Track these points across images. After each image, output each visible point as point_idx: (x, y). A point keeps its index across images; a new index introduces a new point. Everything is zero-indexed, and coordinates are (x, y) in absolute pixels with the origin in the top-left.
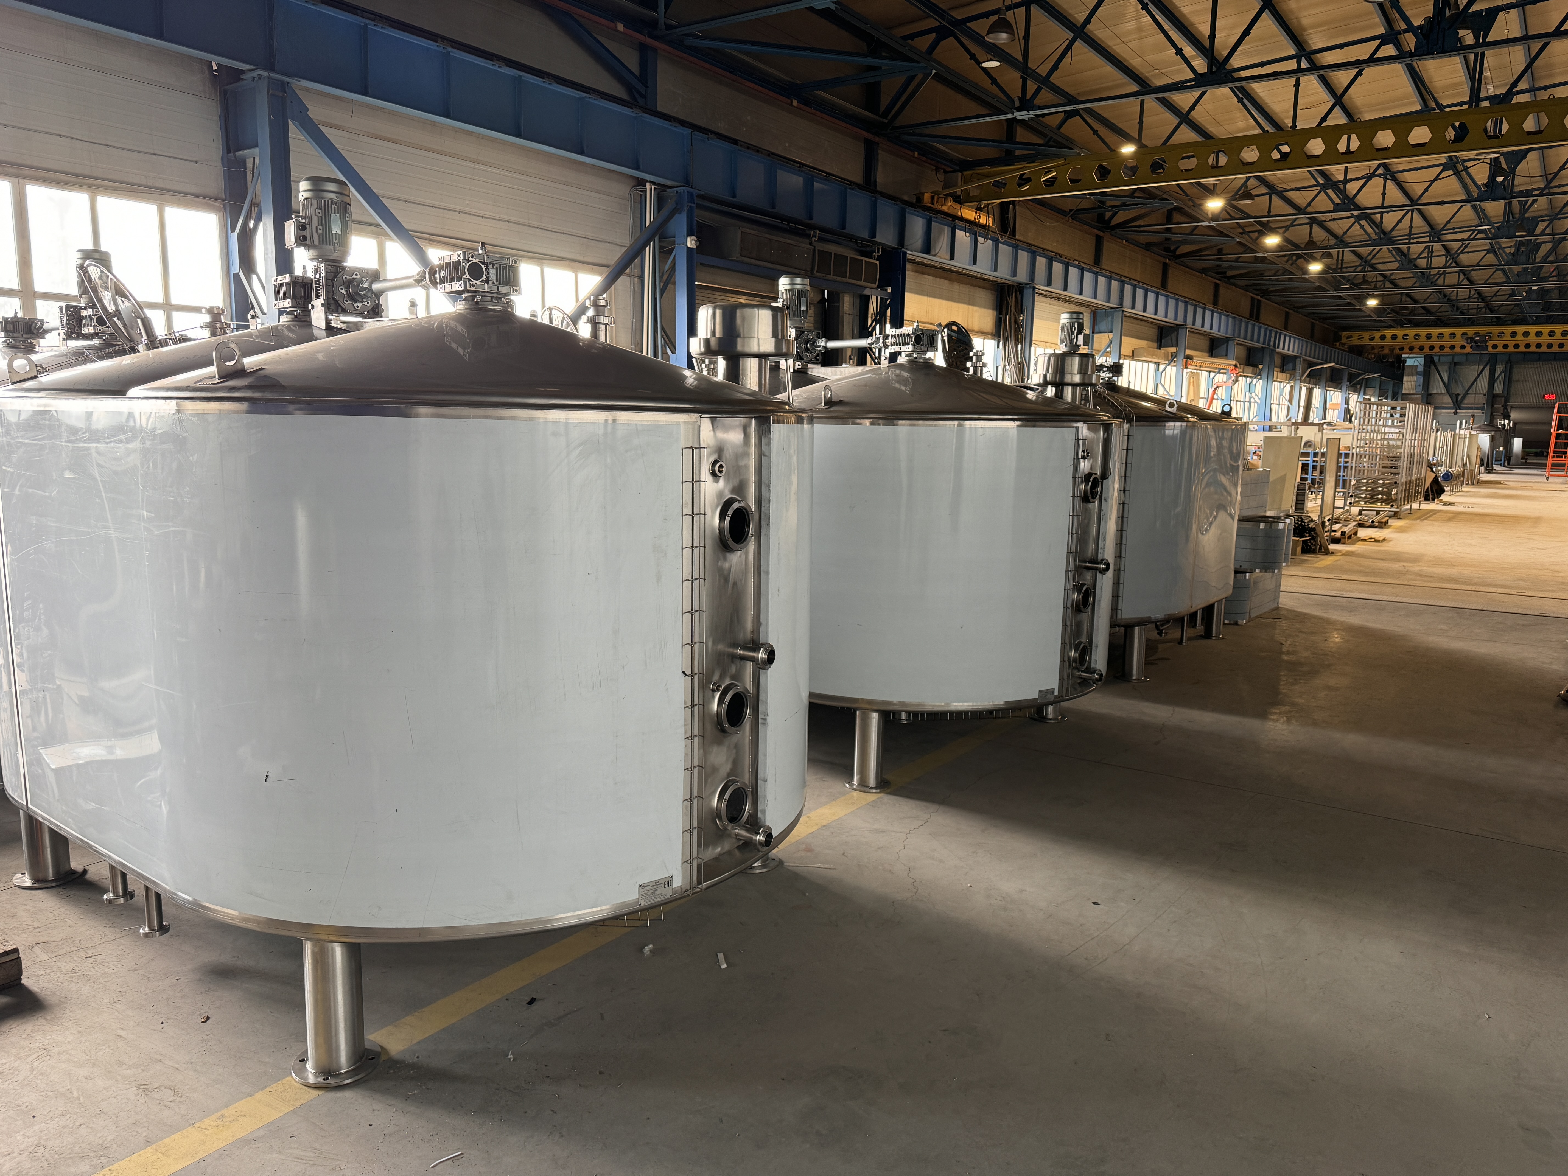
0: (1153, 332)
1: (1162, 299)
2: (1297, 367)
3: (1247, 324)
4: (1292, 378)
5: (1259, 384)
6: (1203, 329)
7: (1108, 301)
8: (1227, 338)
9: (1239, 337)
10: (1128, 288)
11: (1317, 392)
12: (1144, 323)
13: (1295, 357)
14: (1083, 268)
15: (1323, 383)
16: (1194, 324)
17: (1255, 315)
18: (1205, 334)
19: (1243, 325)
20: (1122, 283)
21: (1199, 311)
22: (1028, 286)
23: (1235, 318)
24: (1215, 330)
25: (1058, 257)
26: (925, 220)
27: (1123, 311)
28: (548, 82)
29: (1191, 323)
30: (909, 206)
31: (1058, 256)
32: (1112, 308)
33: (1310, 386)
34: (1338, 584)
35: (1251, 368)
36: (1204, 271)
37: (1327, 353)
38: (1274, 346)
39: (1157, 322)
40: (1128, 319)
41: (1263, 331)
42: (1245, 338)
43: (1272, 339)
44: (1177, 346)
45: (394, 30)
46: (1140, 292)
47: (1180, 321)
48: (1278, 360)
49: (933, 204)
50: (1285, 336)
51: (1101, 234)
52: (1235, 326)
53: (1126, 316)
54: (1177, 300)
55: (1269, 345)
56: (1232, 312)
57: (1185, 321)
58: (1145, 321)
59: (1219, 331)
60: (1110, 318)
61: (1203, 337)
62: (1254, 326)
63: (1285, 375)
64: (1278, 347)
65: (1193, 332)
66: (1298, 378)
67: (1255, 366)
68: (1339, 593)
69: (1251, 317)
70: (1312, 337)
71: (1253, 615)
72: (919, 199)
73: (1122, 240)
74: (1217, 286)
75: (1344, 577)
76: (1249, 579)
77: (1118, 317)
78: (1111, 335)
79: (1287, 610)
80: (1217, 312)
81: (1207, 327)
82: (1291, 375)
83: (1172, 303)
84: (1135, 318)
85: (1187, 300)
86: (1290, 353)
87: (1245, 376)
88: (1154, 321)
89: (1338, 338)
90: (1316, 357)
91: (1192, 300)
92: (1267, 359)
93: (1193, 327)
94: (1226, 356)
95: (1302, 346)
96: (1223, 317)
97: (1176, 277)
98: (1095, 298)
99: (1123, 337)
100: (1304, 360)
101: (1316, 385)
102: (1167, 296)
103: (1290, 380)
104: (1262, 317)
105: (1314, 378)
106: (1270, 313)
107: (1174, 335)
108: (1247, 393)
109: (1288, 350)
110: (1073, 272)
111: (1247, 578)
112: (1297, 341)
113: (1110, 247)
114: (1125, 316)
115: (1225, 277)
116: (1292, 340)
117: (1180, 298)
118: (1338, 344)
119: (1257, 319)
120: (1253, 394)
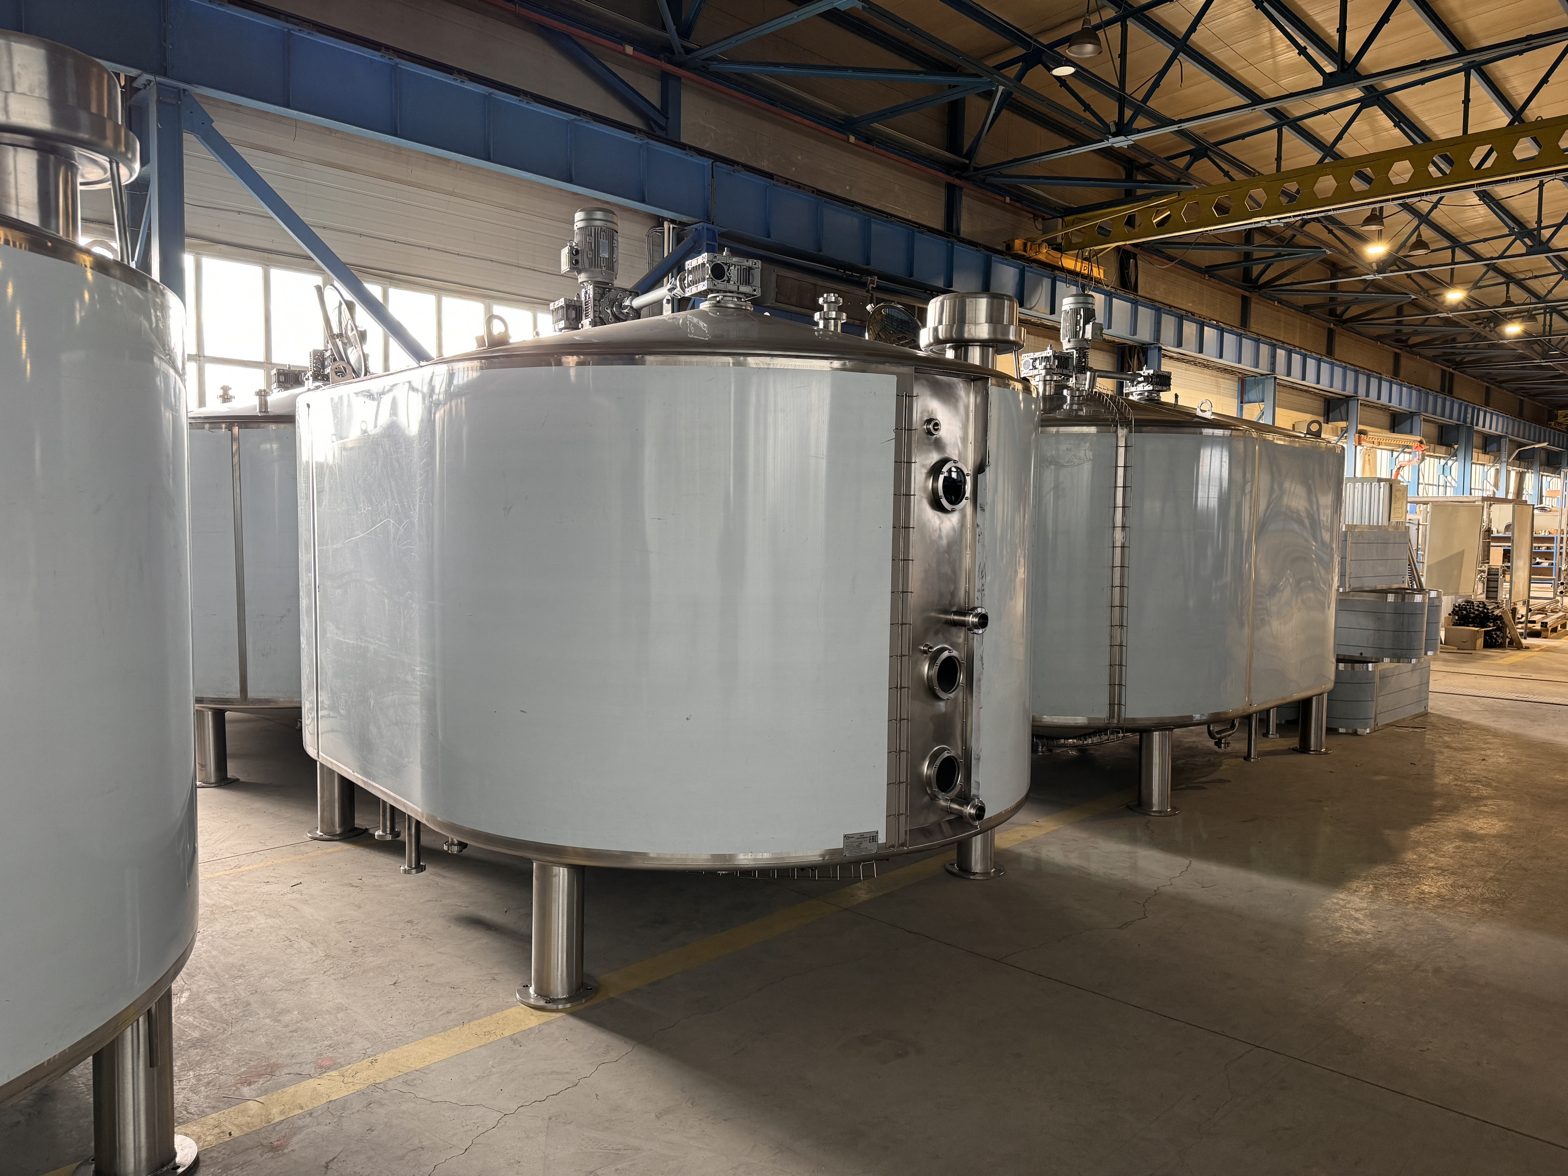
0: (1319, 405)
1: (1325, 367)
2: (1503, 448)
3: (1436, 398)
4: (1497, 460)
5: (1455, 466)
6: (1379, 402)
7: (1257, 366)
8: (1411, 413)
9: (1426, 411)
10: (1281, 353)
11: (1530, 479)
12: (1305, 394)
13: (1500, 437)
14: (1223, 328)
15: (1537, 466)
16: (1367, 395)
17: (1447, 388)
18: (1385, 409)
19: (1431, 398)
20: (1274, 347)
21: (1374, 382)
22: (1152, 346)
23: (1420, 390)
24: (1395, 403)
25: (1190, 316)
26: (1017, 270)
27: (1275, 378)
28: (525, 101)
29: (1364, 394)
30: (994, 253)
31: (1190, 314)
32: (1262, 375)
33: (1521, 470)
34: (1524, 685)
35: (1444, 448)
36: (1379, 338)
37: (1540, 434)
38: (1472, 423)
39: (1321, 392)
40: (1281, 389)
41: (1456, 406)
42: (1434, 413)
43: (1469, 416)
44: (1347, 420)
45: (327, 37)
46: (1296, 358)
47: (1349, 391)
48: (1477, 440)
49: (1026, 251)
50: (1485, 412)
51: (1247, 294)
52: (1420, 399)
53: (1279, 384)
54: (1345, 368)
55: (1465, 421)
56: (1419, 384)
57: (1356, 392)
58: (1306, 391)
59: (1400, 404)
60: (1261, 386)
61: (1381, 412)
62: (1444, 400)
63: (1487, 456)
64: (1477, 425)
65: (1366, 405)
66: (1504, 459)
67: (1449, 445)
68: (1522, 696)
69: (1442, 390)
70: (1520, 415)
71: (1381, 722)
72: (1009, 247)
73: (1274, 301)
74: (1397, 357)
75: (1534, 676)
76: (1373, 671)
77: (1270, 385)
78: (1262, 406)
79: (1439, 716)
80: (1397, 384)
81: (1384, 400)
82: (1495, 457)
83: (1338, 371)
84: (1293, 387)
85: (1358, 368)
86: (1493, 431)
87: (1437, 457)
88: (1317, 391)
89: (1553, 417)
90: (1527, 436)
91: (1364, 368)
92: (1463, 438)
93: (1367, 399)
94: (1411, 432)
95: (1508, 424)
96: (1404, 389)
97: (1344, 345)
98: (1240, 362)
99: (1277, 409)
100: (1510, 440)
101: (1528, 469)
102: (1332, 364)
103: (1495, 462)
104: (1457, 391)
105: (1525, 459)
106: (1464, 386)
107: (1343, 409)
108: (1441, 476)
109: (1490, 428)
110: (1210, 333)
111: (1370, 669)
112: (1501, 419)
113: (1257, 308)
114: (1277, 384)
115: (1406, 346)
116: (1494, 417)
117: (1348, 366)
118: (1553, 423)
119: (1450, 393)
120: (1449, 478)
